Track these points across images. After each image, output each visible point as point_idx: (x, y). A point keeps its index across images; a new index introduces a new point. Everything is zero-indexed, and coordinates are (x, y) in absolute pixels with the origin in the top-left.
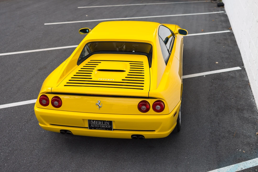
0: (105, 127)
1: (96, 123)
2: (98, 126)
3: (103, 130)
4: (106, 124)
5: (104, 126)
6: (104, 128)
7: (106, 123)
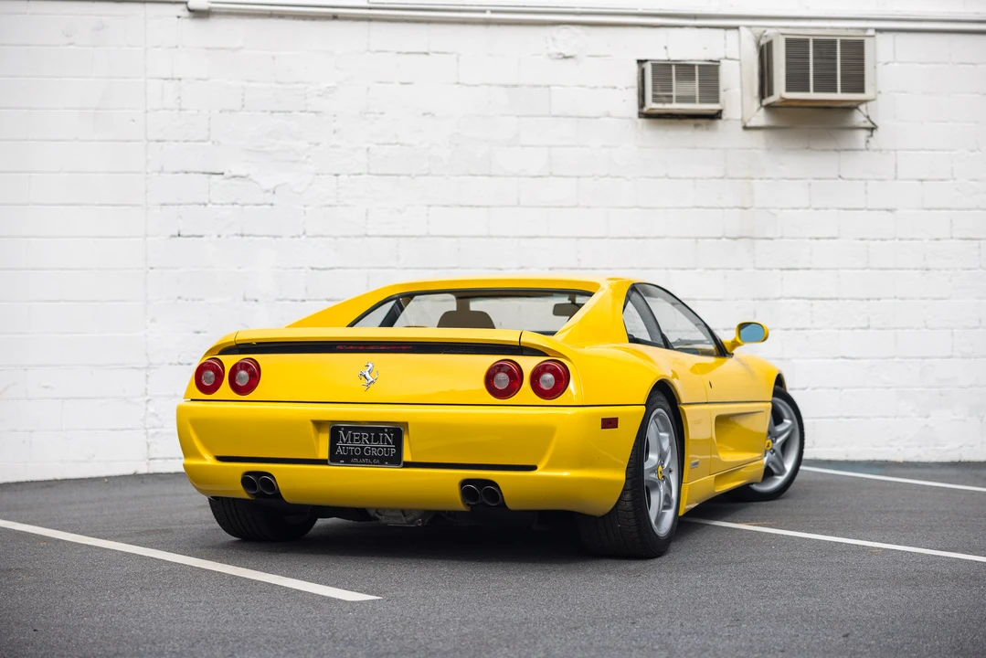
0: (380, 452)
1: (355, 438)
2: (358, 451)
3: (373, 464)
4: (383, 442)
5: (377, 448)
6: (377, 457)
7: (384, 436)
